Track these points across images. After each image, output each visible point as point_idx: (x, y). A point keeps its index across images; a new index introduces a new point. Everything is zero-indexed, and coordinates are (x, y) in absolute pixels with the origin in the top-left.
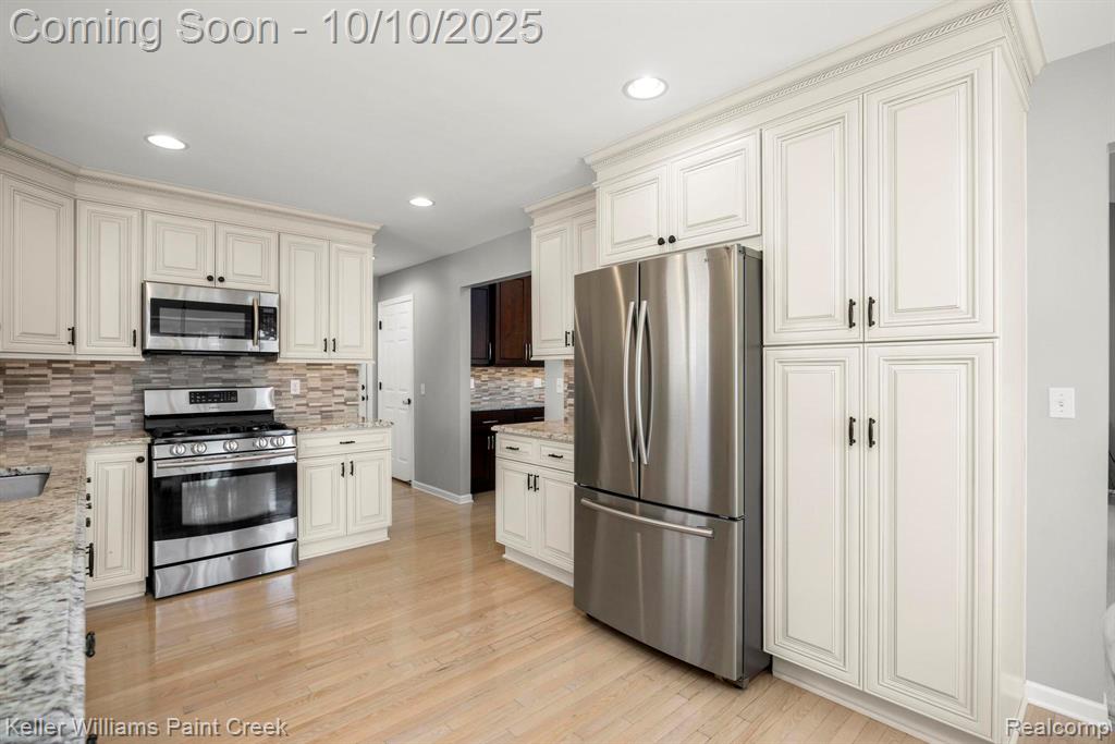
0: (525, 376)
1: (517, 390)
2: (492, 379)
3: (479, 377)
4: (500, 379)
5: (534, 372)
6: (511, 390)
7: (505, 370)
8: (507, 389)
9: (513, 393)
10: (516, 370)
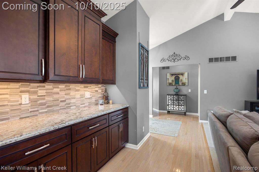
0: (78, 90)
1: (73, 101)
2: (49, 94)
3: (36, 93)
4: (58, 93)
5: (85, 87)
6: (68, 101)
7: (62, 86)
8: (65, 101)
9: (69, 104)
10: (72, 86)
